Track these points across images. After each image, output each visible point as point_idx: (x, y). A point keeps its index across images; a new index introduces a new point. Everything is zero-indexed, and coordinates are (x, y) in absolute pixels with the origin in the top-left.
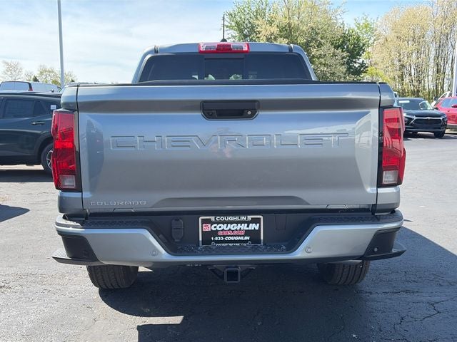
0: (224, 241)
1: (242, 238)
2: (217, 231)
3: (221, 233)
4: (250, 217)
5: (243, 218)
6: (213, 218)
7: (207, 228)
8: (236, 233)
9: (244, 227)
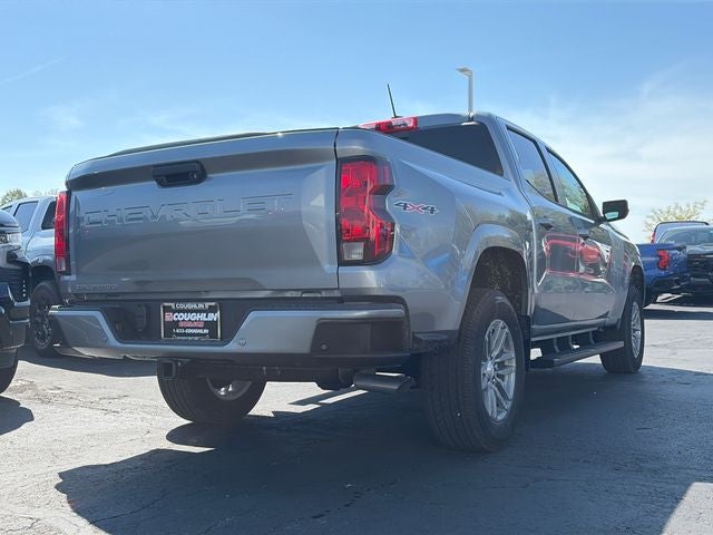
0: (185, 334)
1: (200, 331)
2: (178, 321)
3: (181, 324)
4: (207, 305)
5: (201, 306)
6: (173, 305)
7: (170, 317)
8: (195, 324)
9: (202, 317)
